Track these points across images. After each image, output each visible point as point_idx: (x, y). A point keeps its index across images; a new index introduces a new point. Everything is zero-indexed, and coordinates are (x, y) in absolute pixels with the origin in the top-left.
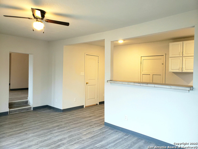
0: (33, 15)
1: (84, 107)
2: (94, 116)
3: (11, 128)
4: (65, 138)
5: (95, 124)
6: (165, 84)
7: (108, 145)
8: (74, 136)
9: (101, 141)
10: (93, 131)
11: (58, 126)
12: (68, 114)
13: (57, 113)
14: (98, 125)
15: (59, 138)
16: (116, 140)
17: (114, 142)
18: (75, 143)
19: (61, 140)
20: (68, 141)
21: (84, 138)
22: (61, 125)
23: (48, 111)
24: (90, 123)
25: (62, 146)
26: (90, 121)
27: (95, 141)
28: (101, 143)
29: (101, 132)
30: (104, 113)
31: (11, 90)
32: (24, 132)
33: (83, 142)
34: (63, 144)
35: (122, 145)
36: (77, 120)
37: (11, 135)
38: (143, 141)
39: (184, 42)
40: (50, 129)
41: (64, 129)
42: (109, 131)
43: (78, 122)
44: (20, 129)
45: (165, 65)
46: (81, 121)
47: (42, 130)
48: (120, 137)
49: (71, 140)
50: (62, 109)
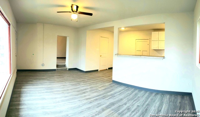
0: (72, 9)
1: (99, 70)
2: (105, 76)
3: (58, 78)
4: (88, 89)
5: (106, 81)
6: (149, 56)
7: (115, 94)
8: (93, 88)
9: (110, 91)
10: (106, 86)
11: (83, 81)
12: (89, 74)
13: (82, 73)
14: (108, 81)
15: (84, 88)
16: (121, 91)
17: (119, 92)
18: (94, 92)
19: (85, 89)
20: (90, 90)
21: (100, 89)
22: (85, 80)
23: (77, 71)
24: (103, 80)
25: (86, 93)
26: (103, 79)
27: (107, 91)
28: (110, 93)
29: (111, 86)
30: (112, 74)
31: (57, 58)
32: (64, 81)
33: (99, 92)
34: (87, 92)
35: (125, 94)
36: (95, 78)
37: (58, 82)
38: (138, 90)
39: (159, 32)
40: (78, 82)
41: (87, 83)
42: (116, 85)
43: (95, 79)
44: (62, 79)
45: (149, 45)
46: (97, 79)
47: (74, 82)
48: (123, 89)
49: (91, 90)
50: (85, 71)
